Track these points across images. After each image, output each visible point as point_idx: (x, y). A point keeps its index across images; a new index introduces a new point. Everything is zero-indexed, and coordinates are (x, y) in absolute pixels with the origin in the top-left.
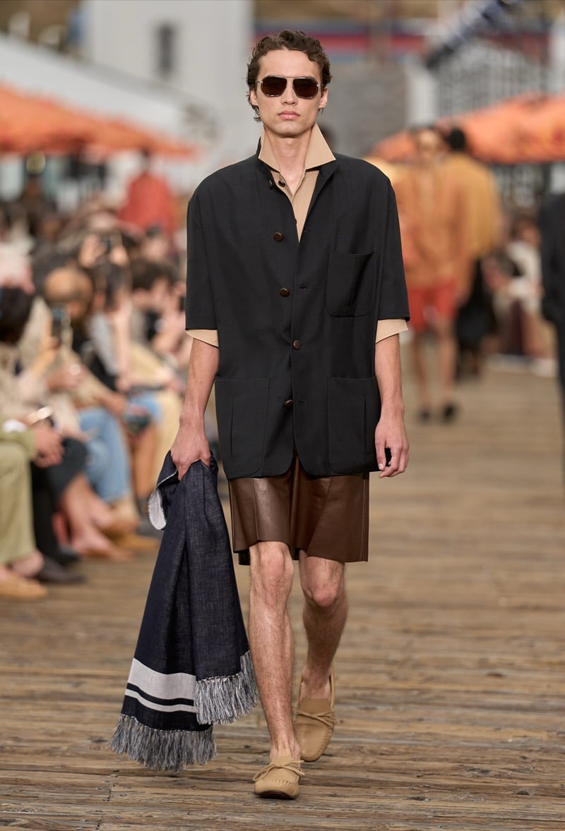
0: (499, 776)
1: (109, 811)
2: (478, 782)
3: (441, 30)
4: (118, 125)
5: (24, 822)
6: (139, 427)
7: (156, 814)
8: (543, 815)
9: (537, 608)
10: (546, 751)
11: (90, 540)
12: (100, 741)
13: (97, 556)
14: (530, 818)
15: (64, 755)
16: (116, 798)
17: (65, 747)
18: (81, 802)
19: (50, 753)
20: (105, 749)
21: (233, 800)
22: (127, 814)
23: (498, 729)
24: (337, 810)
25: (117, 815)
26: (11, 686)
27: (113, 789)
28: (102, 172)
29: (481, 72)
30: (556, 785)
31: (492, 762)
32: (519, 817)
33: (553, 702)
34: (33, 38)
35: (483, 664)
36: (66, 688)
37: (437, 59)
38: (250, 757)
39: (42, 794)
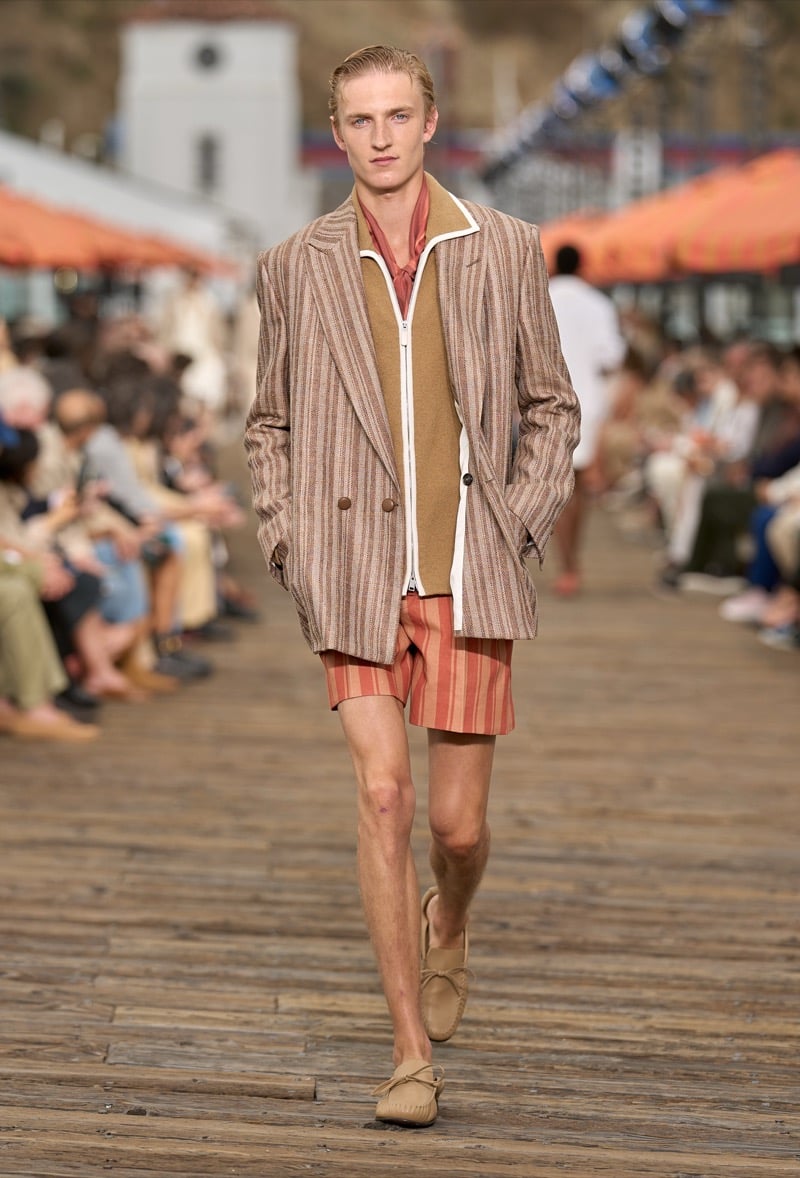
0: (520, 929)
1: (106, 964)
2: (497, 936)
3: (500, 142)
4: (154, 241)
5: (14, 974)
6: (158, 559)
7: (156, 967)
8: (566, 971)
9: (573, 754)
10: (570, 903)
11: (106, 678)
12: (100, 890)
13: (113, 696)
14: (549, 973)
15: (62, 905)
16: (114, 951)
17: (63, 897)
18: (78, 955)
19: (47, 903)
20: (107, 898)
21: (237, 953)
22: (125, 967)
23: (521, 879)
24: (347, 964)
25: (115, 969)
26: (12, 832)
27: (114, 941)
28: (137, 291)
29: (538, 190)
30: (579, 940)
31: (514, 914)
32: (537, 972)
33: (583, 852)
34: (68, 148)
35: (511, 812)
36: (69, 834)
37: (494, 175)
38: (257, 909)
39: (36, 945)
